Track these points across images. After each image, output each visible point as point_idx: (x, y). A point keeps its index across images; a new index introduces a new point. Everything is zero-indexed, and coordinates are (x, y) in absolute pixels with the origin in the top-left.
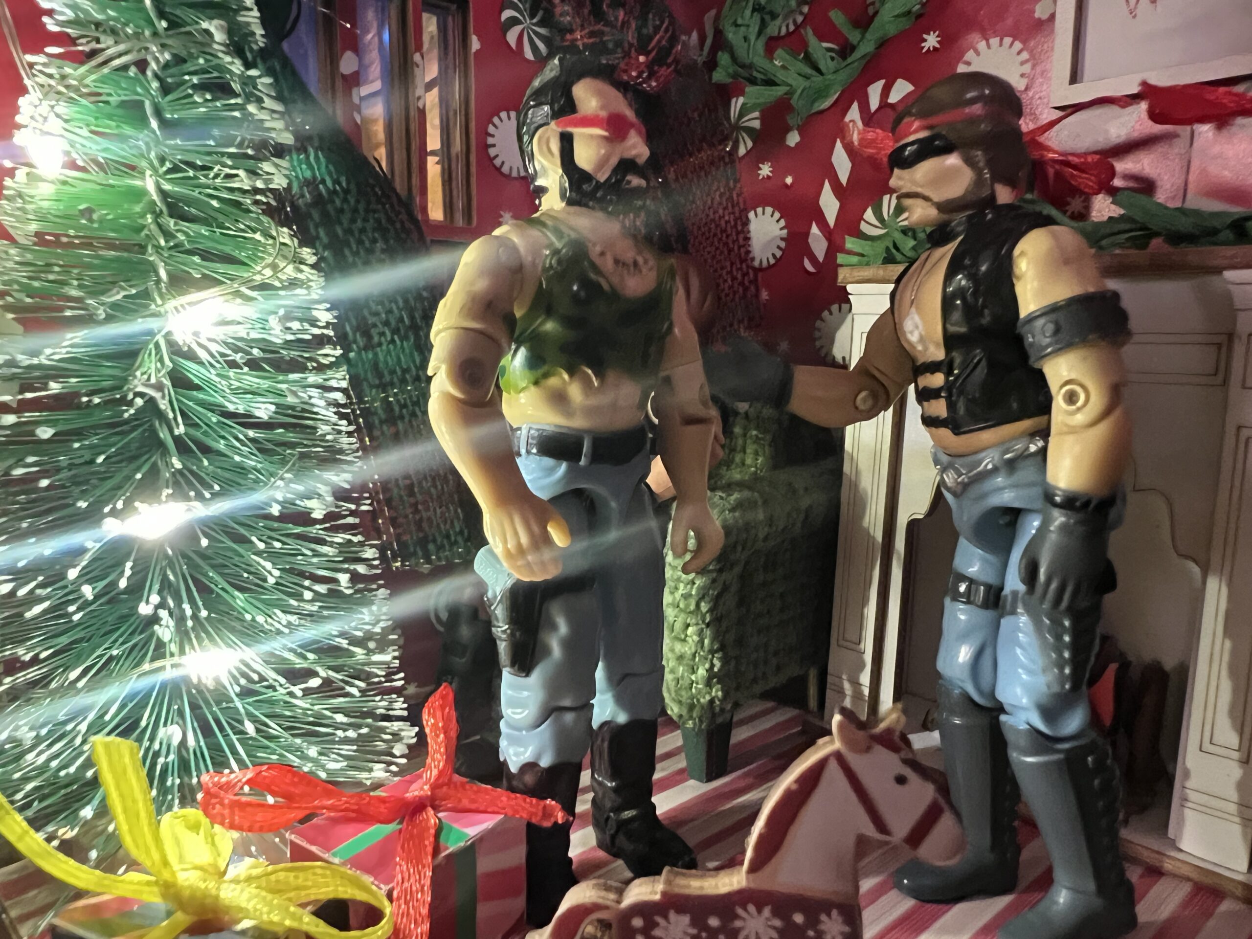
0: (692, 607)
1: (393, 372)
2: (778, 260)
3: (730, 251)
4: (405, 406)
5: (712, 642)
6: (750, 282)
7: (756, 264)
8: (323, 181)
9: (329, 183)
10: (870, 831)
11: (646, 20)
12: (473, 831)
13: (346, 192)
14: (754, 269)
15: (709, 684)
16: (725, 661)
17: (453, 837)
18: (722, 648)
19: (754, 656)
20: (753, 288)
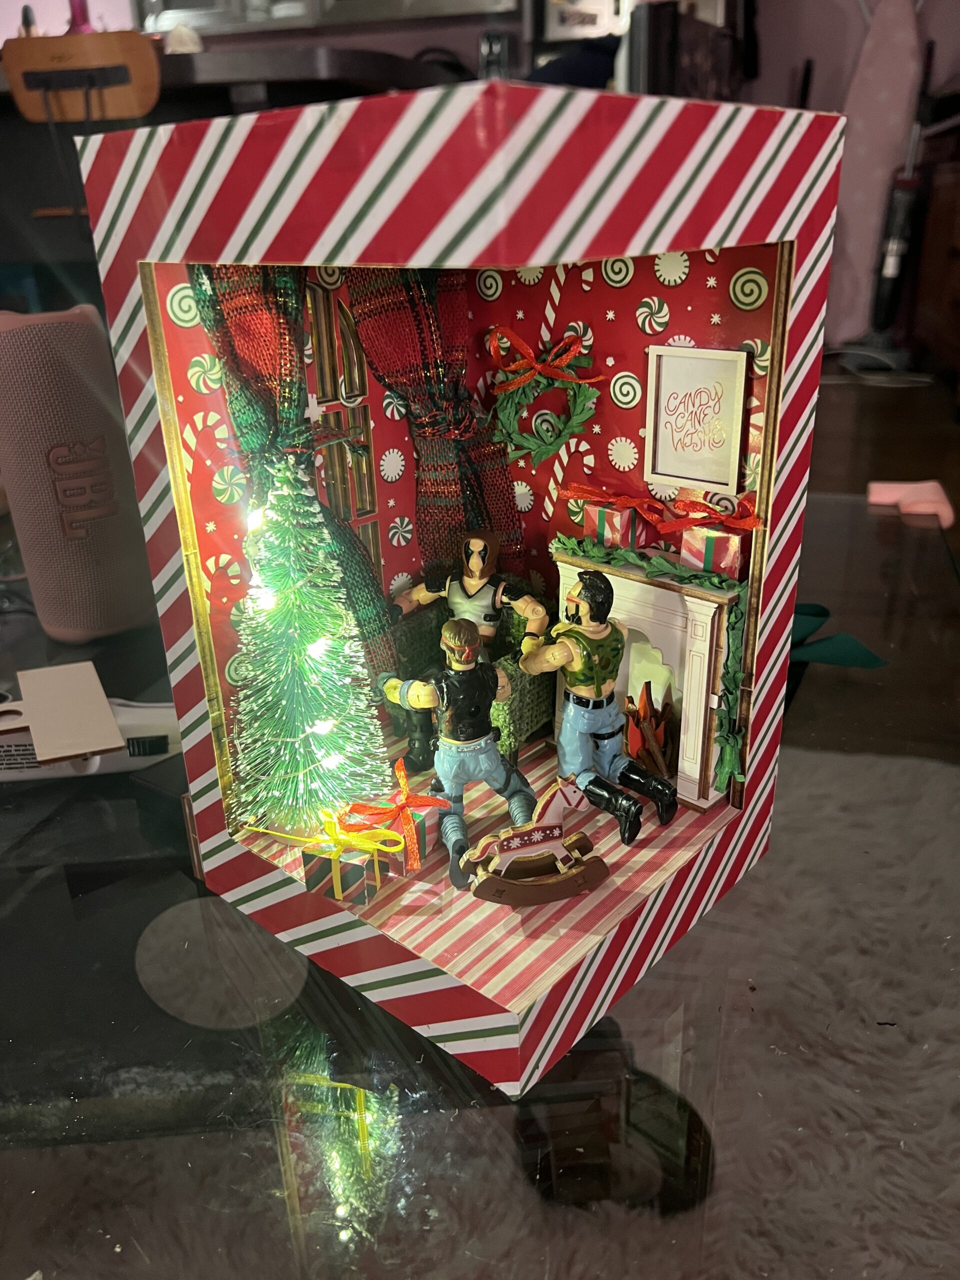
0: (501, 708)
1: (365, 620)
2: (530, 510)
3: (506, 503)
4: (370, 633)
5: (509, 720)
6: (517, 520)
7: (519, 509)
8: (336, 551)
9: (338, 552)
10: (567, 806)
11: (457, 411)
12: (423, 814)
13: (344, 552)
14: (518, 511)
15: (509, 737)
16: (515, 727)
17: (417, 817)
18: (514, 722)
19: (527, 721)
20: (518, 523)
